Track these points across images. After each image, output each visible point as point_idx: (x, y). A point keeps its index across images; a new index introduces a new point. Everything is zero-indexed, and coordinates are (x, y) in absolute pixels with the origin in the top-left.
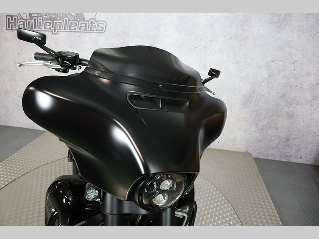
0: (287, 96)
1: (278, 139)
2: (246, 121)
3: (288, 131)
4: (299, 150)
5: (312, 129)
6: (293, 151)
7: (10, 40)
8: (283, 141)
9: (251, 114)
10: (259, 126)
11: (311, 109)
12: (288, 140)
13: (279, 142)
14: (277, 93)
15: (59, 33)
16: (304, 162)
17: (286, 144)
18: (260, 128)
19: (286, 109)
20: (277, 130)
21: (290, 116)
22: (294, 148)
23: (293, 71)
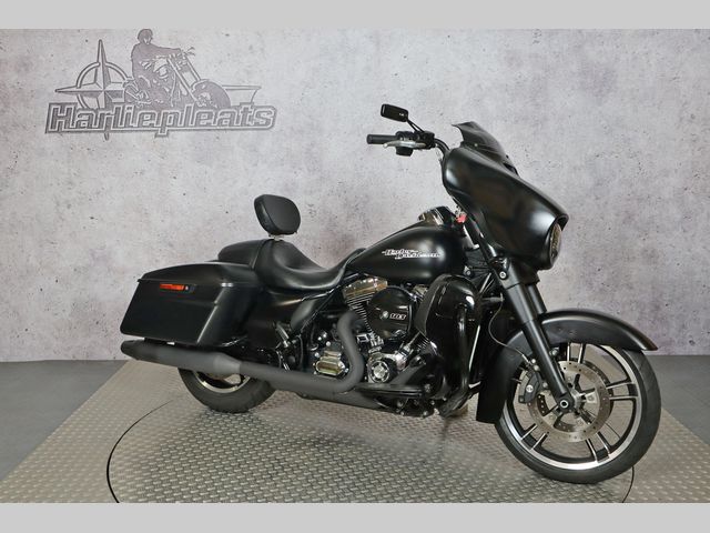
0: (637, 218)
1: (637, 307)
2: (567, 277)
3: (653, 288)
4: (683, 326)
5: (697, 277)
6: (673, 330)
7: (52, 154)
8: (647, 311)
9: (574, 263)
10: (595, 284)
11: (686, 238)
12: (657, 308)
13: (641, 313)
14: (617, 215)
15: (171, 133)
16: (701, 352)
17: (655, 318)
18: (597, 290)
19: (641, 245)
20: (631, 288)
21: (651, 256)
22: (674, 324)
23: (637, 170)
